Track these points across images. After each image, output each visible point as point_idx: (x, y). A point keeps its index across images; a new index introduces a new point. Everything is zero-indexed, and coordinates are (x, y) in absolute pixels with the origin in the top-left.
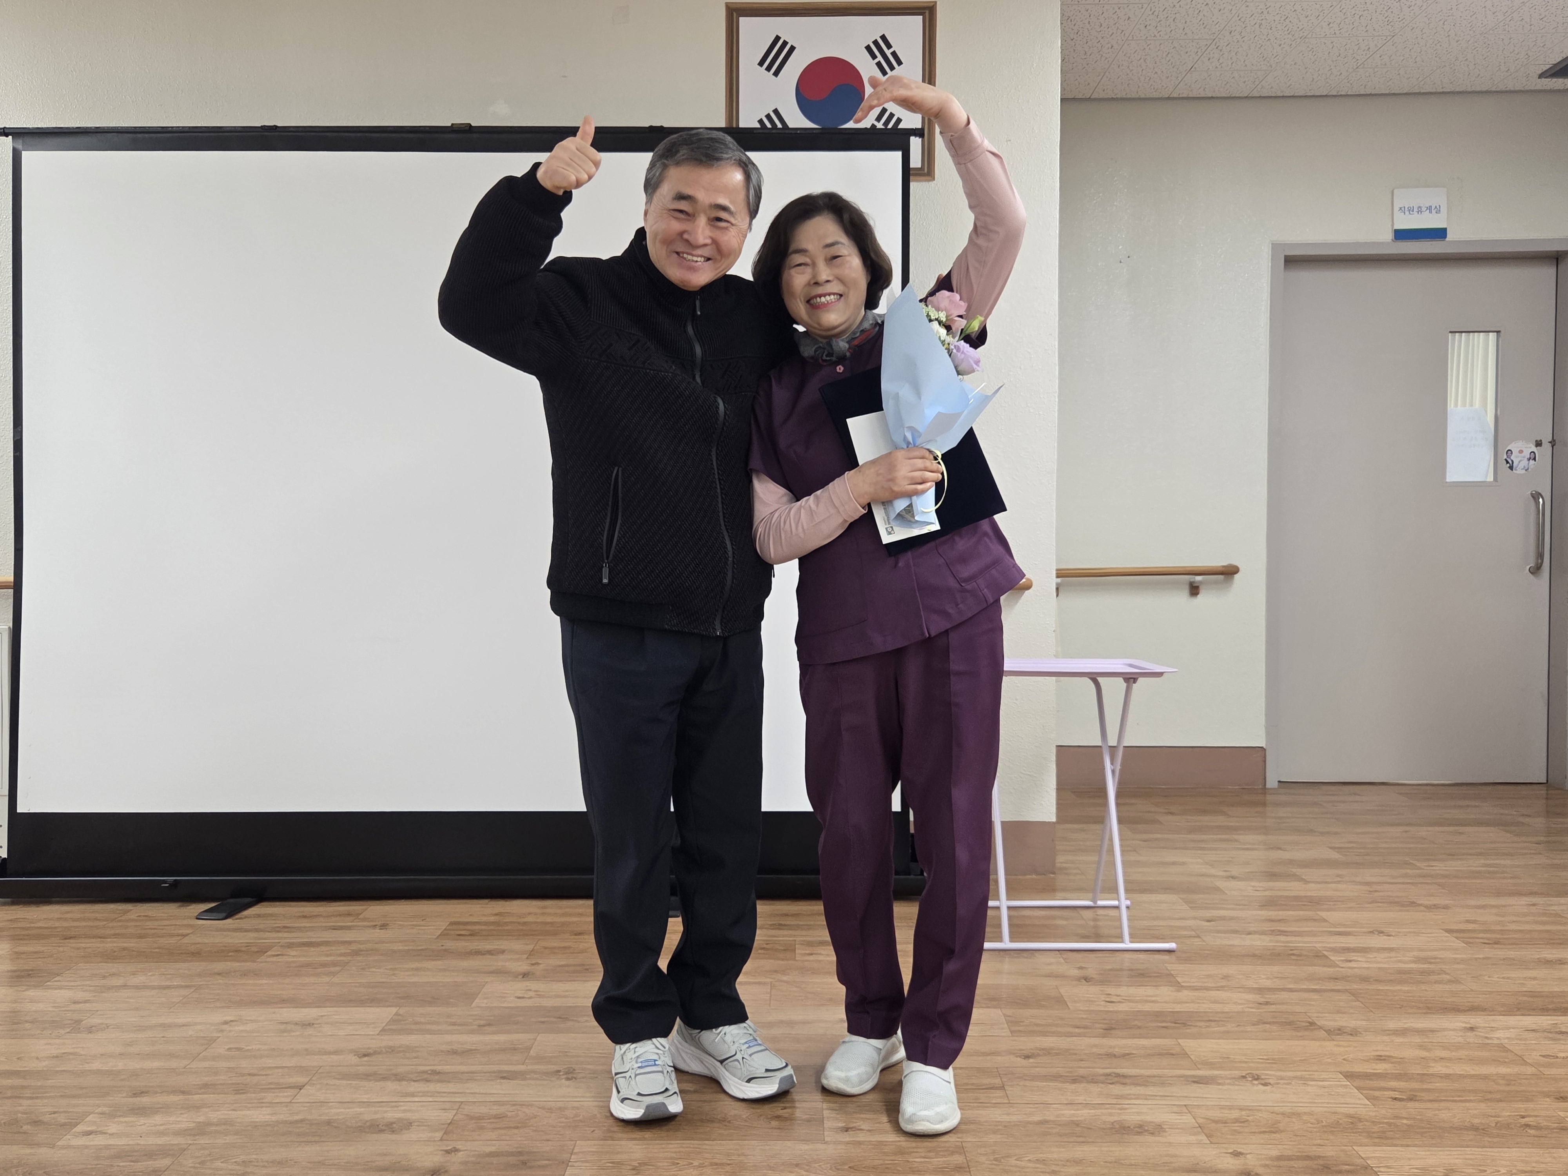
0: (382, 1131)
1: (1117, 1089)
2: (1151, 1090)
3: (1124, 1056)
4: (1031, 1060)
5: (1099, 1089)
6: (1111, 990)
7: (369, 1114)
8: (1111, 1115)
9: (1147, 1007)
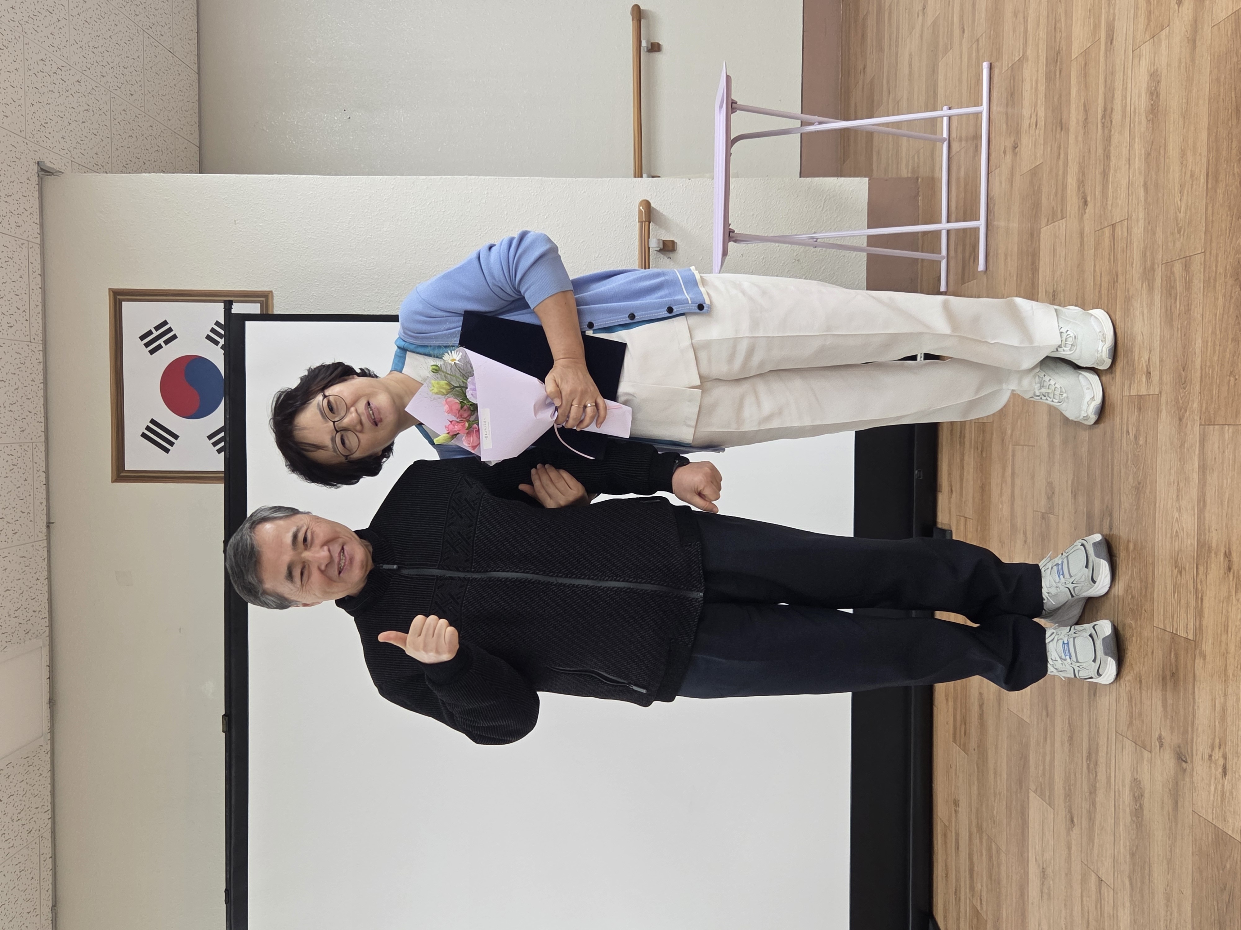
0: (1141, 806)
1: (1117, 117)
2: (1118, 84)
3: (1086, 111)
4: (1089, 199)
5: (1116, 134)
6: (1026, 123)
7: (1126, 818)
8: (1140, 123)
9: (1042, 88)
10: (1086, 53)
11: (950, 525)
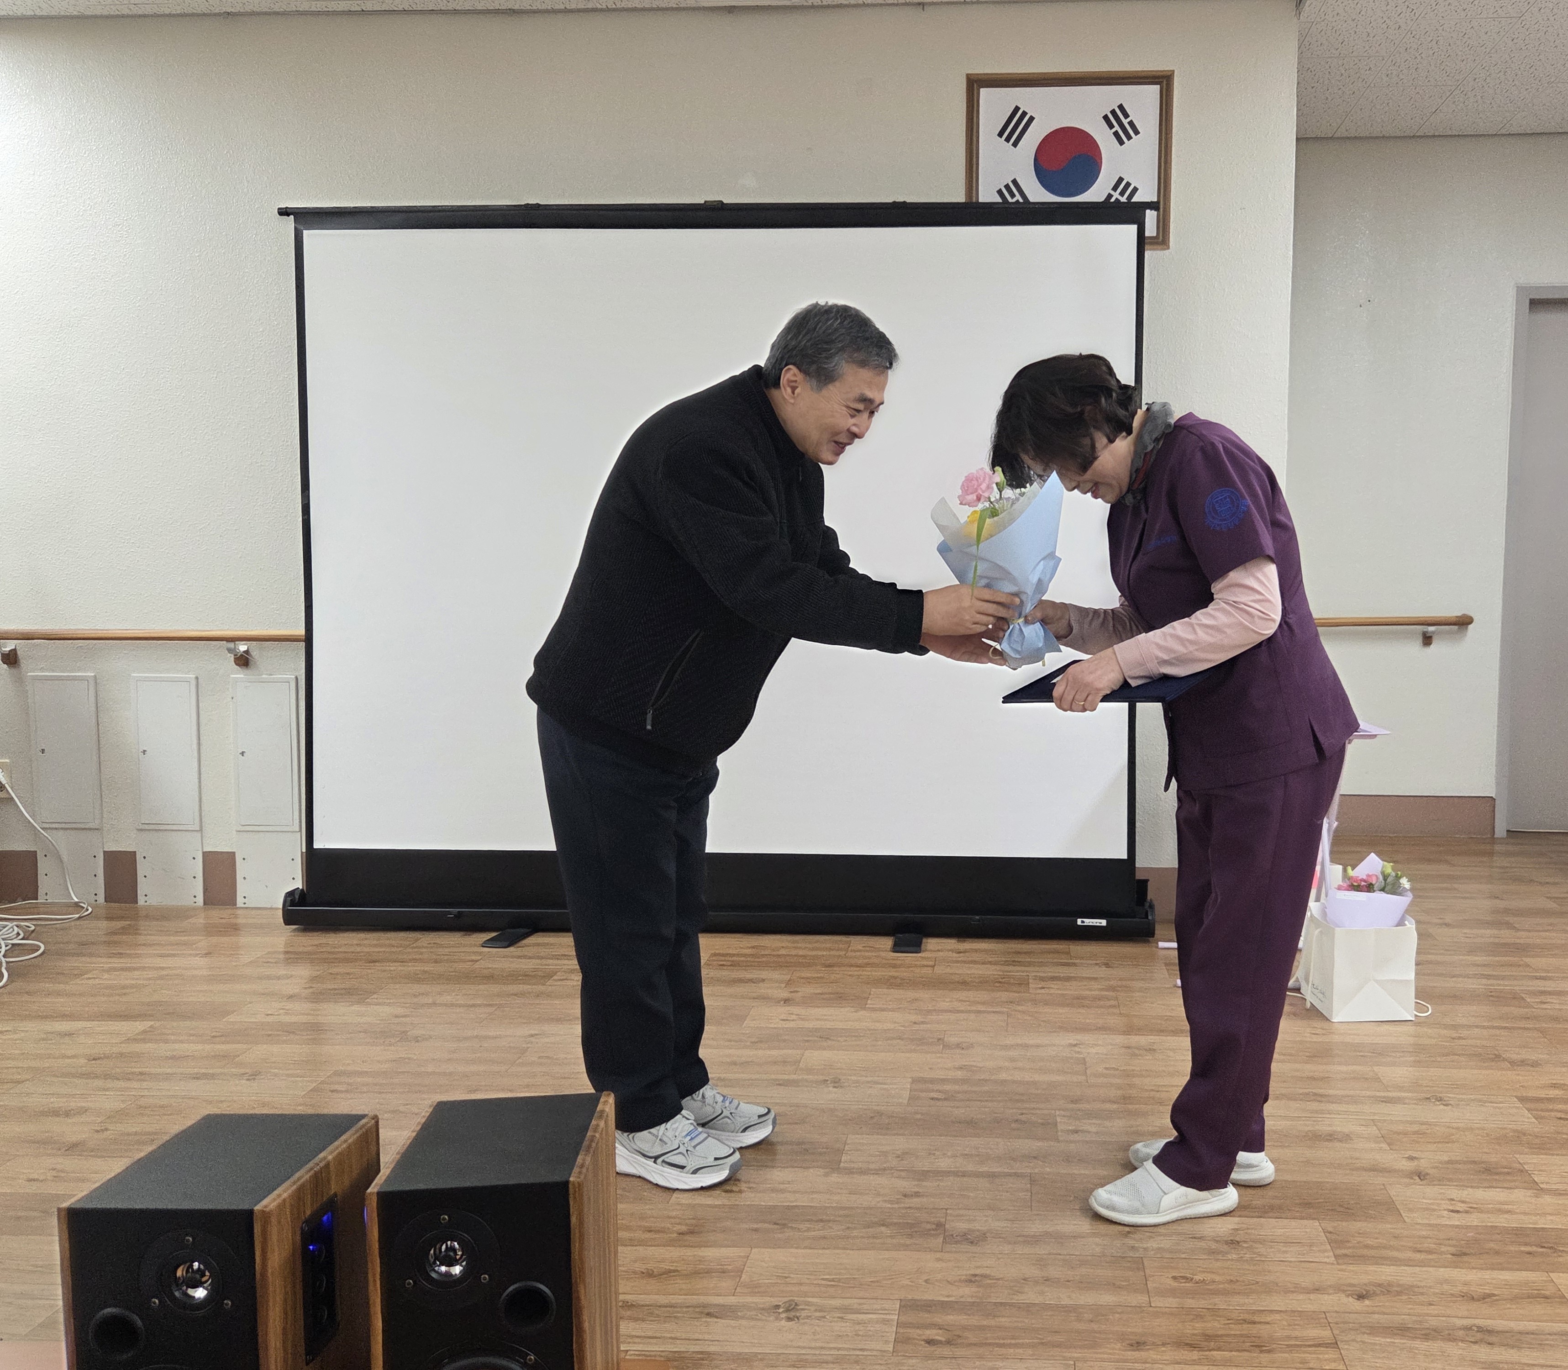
10: (1377, 1079)
11: (926, 950)
